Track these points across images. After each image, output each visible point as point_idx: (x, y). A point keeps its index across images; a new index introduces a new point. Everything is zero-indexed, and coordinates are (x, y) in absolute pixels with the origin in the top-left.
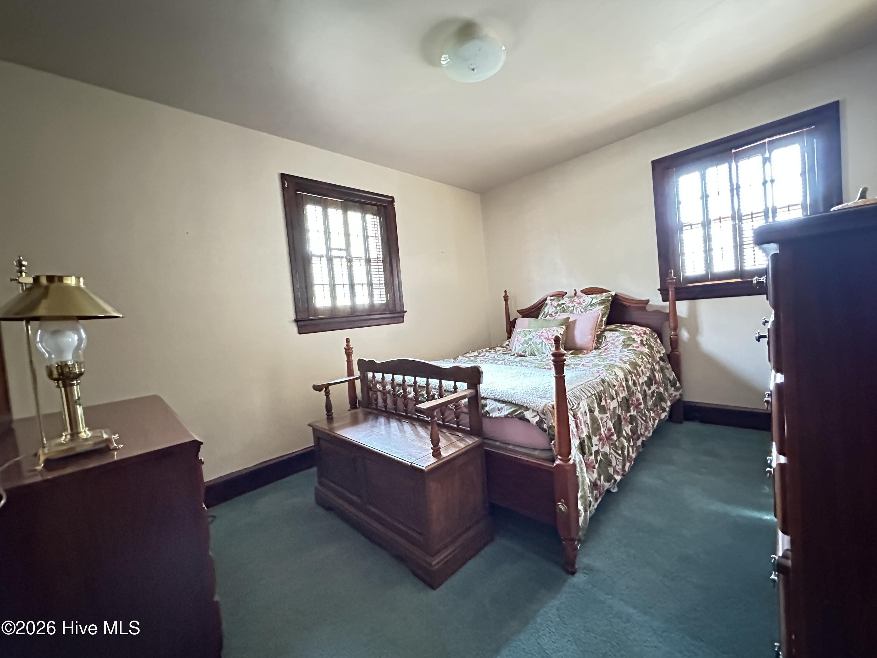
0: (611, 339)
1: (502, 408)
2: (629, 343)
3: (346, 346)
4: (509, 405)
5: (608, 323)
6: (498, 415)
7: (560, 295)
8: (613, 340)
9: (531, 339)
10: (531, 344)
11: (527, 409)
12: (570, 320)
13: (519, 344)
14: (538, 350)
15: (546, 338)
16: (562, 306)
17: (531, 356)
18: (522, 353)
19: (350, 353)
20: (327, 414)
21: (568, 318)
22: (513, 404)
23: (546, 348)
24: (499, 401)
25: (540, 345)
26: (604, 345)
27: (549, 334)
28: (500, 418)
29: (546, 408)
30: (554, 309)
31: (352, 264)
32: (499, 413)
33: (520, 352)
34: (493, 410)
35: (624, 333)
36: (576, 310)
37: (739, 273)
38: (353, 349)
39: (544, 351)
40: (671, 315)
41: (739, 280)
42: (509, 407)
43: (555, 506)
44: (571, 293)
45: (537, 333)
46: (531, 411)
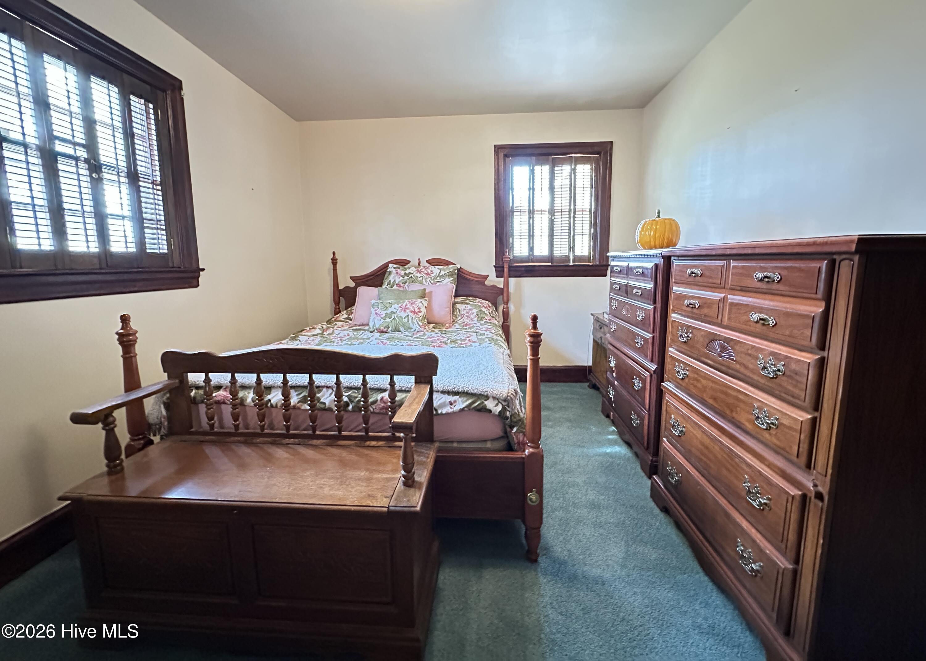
0: (465, 312)
1: (455, 402)
2: (482, 316)
3: (122, 329)
4: (464, 396)
5: (456, 296)
6: (450, 411)
7: (403, 263)
8: (468, 313)
9: (394, 313)
10: (394, 319)
11: (487, 398)
12: (427, 291)
13: (380, 318)
14: (403, 325)
15: (412, 312)
16: (410, 276)
17: (394, 331)
18: (384, 328)
19: (131, 341)
20: (108, 466)
21: (425, 290)
22: (469, 394)
23: (413, 323)
24: (449, 393)
25: (406, 320)
26: (460, 318)
27: (415, 306)
28: (454, 413)
29: (509, 394)
30: (401, 278)
31: (101, 175)
32: (451, 408)
33: (382, 328)
34: (443, 405)
35: (475, 306)
36: (426, 281)
37: (551, 258)
38: (137, 335)
39: (411, 325)
40: (505, 289)
41: (550, 264)
42: (465, 399)
43: (525, 496)
44: (415, 262)
45: (400, 305)
46: (491, 399)
